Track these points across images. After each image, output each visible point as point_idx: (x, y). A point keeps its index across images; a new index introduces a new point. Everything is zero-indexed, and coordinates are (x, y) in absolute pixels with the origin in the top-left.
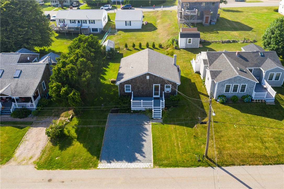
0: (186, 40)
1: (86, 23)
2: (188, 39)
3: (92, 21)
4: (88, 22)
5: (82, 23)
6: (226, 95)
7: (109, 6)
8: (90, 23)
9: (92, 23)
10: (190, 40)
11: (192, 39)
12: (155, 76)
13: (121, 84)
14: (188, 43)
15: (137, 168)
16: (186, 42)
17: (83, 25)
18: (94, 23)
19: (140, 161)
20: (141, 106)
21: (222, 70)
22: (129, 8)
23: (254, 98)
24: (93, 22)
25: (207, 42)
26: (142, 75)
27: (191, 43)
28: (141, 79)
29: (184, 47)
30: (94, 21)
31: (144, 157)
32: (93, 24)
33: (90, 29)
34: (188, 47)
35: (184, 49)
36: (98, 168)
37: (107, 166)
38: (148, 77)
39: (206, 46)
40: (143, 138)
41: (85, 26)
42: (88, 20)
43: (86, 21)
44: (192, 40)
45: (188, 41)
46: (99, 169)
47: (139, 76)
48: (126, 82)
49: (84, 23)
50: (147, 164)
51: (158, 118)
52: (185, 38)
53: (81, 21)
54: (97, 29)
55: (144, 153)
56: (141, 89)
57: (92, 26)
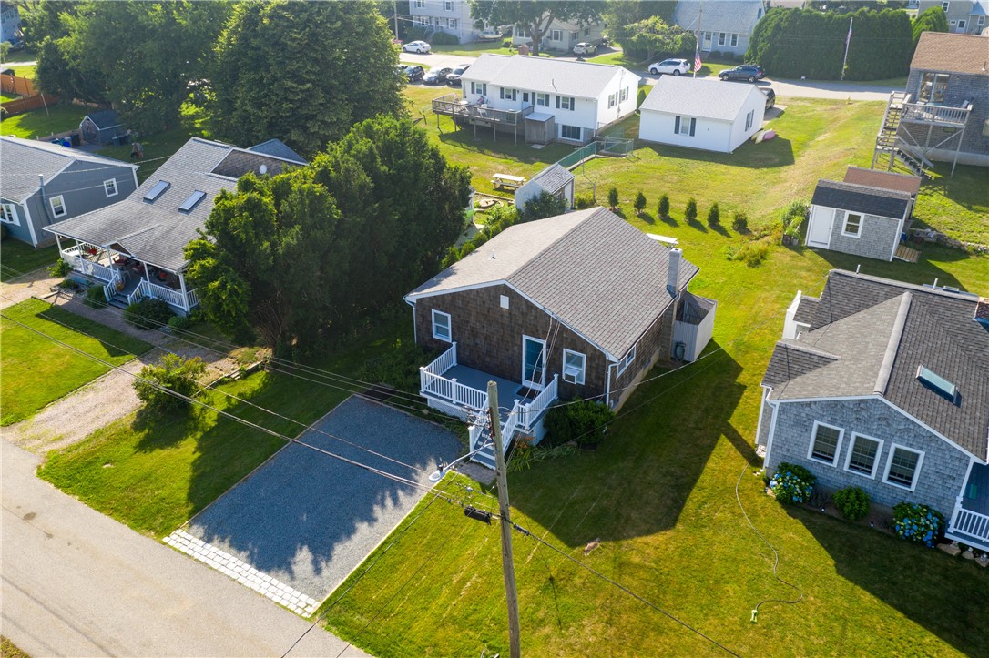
0: (839, 218)
1: (547, 105)
2: (848, 213)
3: (568, 99)
4: (553, 101)
5: (533, 102)
6: (816, 471)
7: (679, 63)
8: (558, 107)
9: (565, 106)
10: (854, 219)
11: (862, 215)
12: (530, 306)
13: (420, 301)
14: (843, 232)
15: (261, 595)
16: (837, 227)
17: (539, 109)
18: (572, 109)
19: (293, 578)
20: (451, 402)
21: (836, 357)
22: (751, 80)
23: (956, 534)
24: (568, 103)
25: (952, 248)
26: (487, 289)
27: (856, 231)
28: (484, 303)
29: (827, 247)
30: (573, 100)
31: (318, 571)
32: (568, 112)
33: (556, 126)
34: (844, 249)
35: (820, 252)
36: (166, 539)
37: (191, 546)
38: (505, 302)
39: (933, 262)
40: (377, 509)
41: (542, 113)
42: (553, 94)
43: (548, 96)
44: (865, 221)
45: (845, 221)
46: (164, 544)
47: (478, 291)
48: (435, 301)
49: (541, 102)
50: (304, 597)
51: (486, 465)
52: (835, 209)
53: (534, 94)
54: (579, 129)
55: (329, 558)
56: (481, 341)
57: (564, 118)
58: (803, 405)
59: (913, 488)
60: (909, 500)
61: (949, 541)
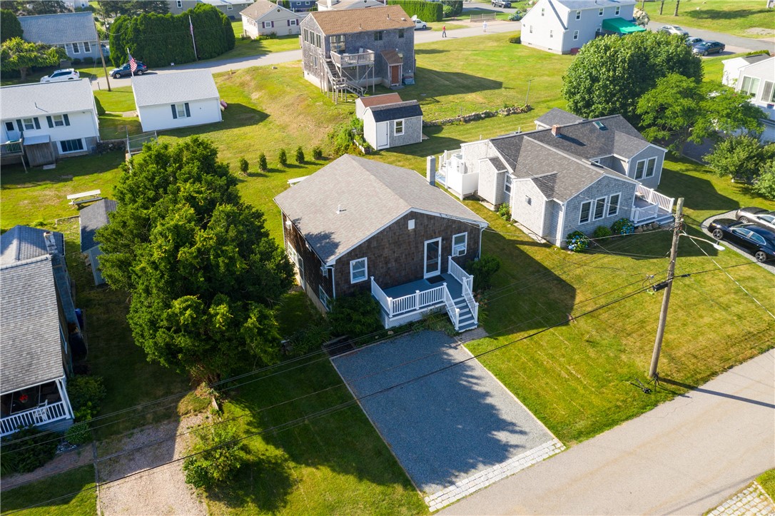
0: (391, 125)
1: (38, 127)
2: (395, 121)
3: (60, 116)
4: (44, 123)
5: (21, 129)
6: (583, 229)
7: (70, 73)
8: (51, 126)
9: (59, 124)
10: (399, 124)
11: (403, 120)
12: (430, 218)
13: (339, 261)
14: (395, 134)
15: (531, 466)
16: (392, 132)
17: (27, 133)
18: (68, 124)
19: (523, 447)
20: (415, 310)
21: (555, 172)
22: (140, 73)
23: (638, 222)
24: (64, 120)
26: (398, 223)
27: (401, 131)
28: (395, 234)
29: (388, 147)
30: (66, 116)
31: (522, 433)
32: (64, 128)
33: (54, 144)
34: (398, 144)
35: (387, 150)
38: (411, 225)
39: (436, 135)
40: (476, 388)
41: (32, 136)
42: (42, 116)
43: (36, 119)
44: (405, 123)
45: (395, 127)
46: (437, 511)
47: (390, 227)
48: (353, 254)
49: (30, 127)
50: (544, 445)
51: (470, 328)
52: (388, 122)
53: (19, 121)
54: (79, 141)
55: (514, 424)
56: (393, 264)
57: (60, 134)
58: (576, 197)
59: (617, 213)
60: (617, 219)
61: (637, 227)
